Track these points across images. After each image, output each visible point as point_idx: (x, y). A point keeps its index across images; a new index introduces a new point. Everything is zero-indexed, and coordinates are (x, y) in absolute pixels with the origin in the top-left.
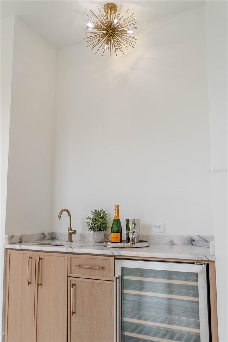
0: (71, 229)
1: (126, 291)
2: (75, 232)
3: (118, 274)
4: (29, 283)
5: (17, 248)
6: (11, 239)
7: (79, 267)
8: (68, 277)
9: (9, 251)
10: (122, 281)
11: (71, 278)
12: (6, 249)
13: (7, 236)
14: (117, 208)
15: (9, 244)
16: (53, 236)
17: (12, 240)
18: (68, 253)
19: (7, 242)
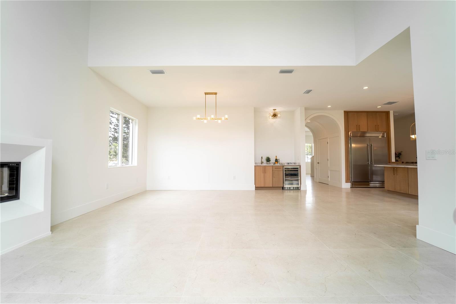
7: (275, 168)
8: (273, 170)
14: (276, 156)
18: (272, 166)
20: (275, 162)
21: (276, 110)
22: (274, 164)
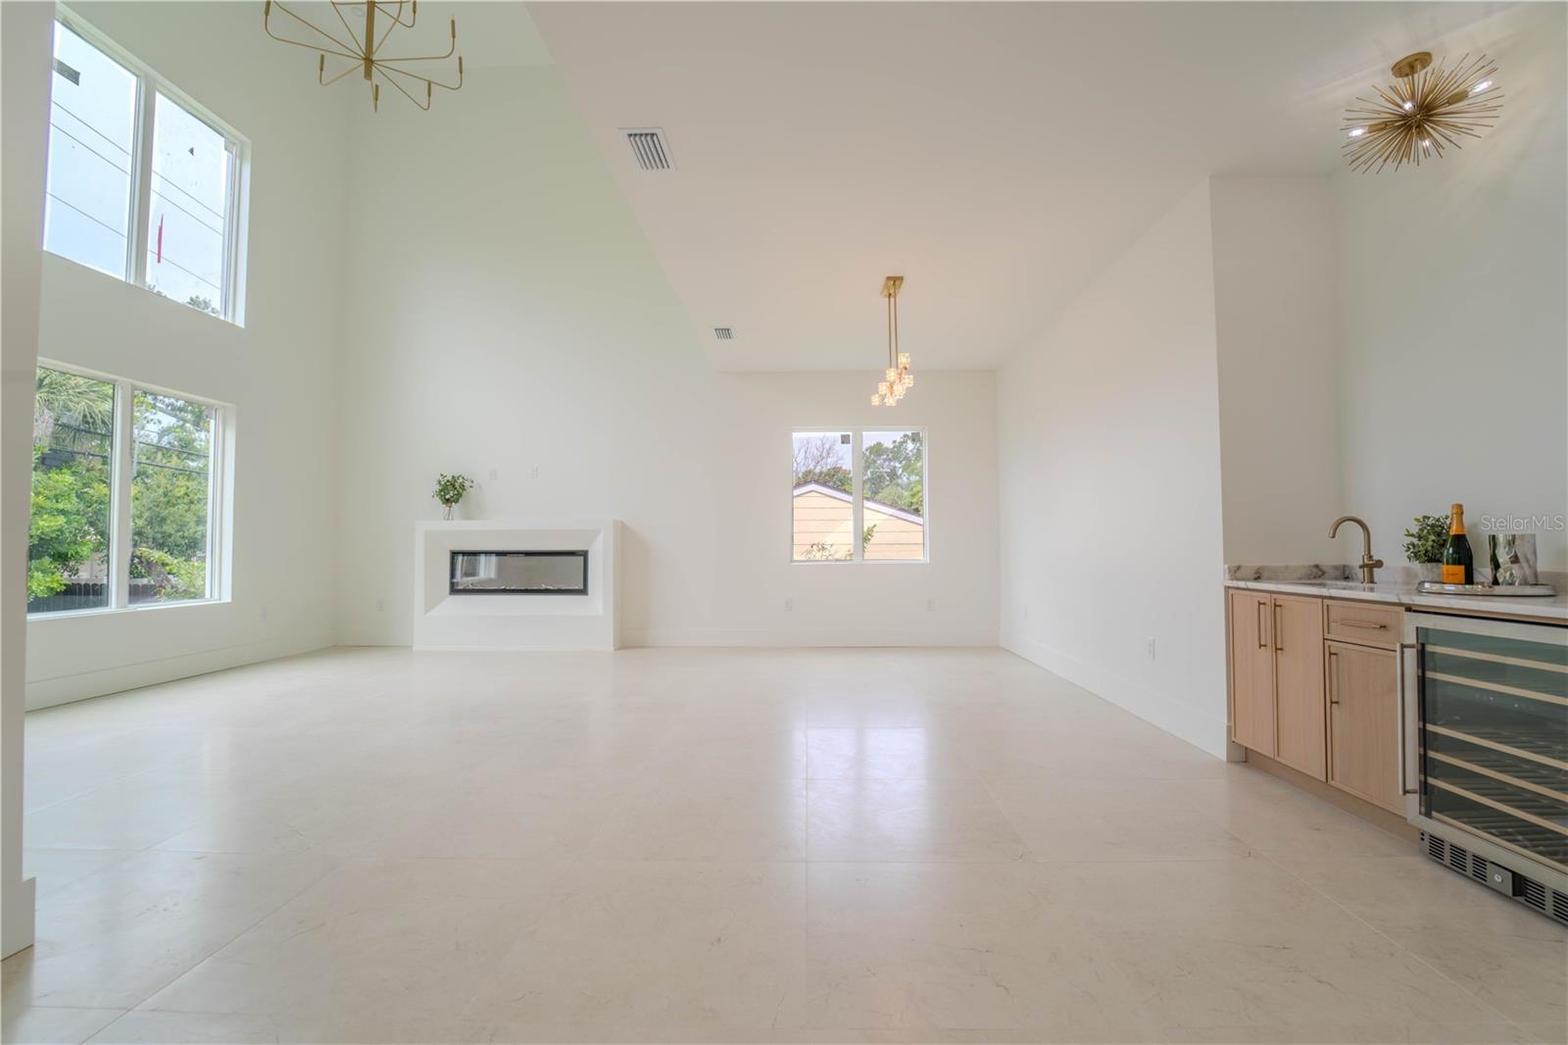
0: (1370, 557)
1: (1430, 674)
2: (1379, 564)
3: (1411, 639)
4: (1260, 646)
5: (1251, 587)
6: (1235, 572)
7: (1346, 622)
8: (1324, 639)
9: (1231, 591)
10: (1422, 654)
11: (1330, 643)
12: (1227, 588)
13: (1227, 566)
14: (1460, 510)
15: (1232, 579)
16: (1347, 573)
17: (1239, 574)
18: (1322, 598)
19: (1227, 576)
21: (1421, 57)
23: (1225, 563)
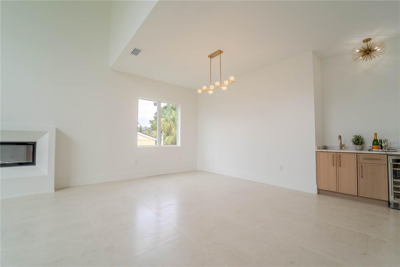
0: (342, 144)
3: (391, 162)
4: (333, 165)
5: (323, 151)
8: (357, 163)
12: (316, 152)
13: (316, 146)
14: (376, 134)
15: (318, 149)
18: (357, 153)
20: (372, 145)
21: (370, 39)
22: (369, 150)
23: (316, 145)
